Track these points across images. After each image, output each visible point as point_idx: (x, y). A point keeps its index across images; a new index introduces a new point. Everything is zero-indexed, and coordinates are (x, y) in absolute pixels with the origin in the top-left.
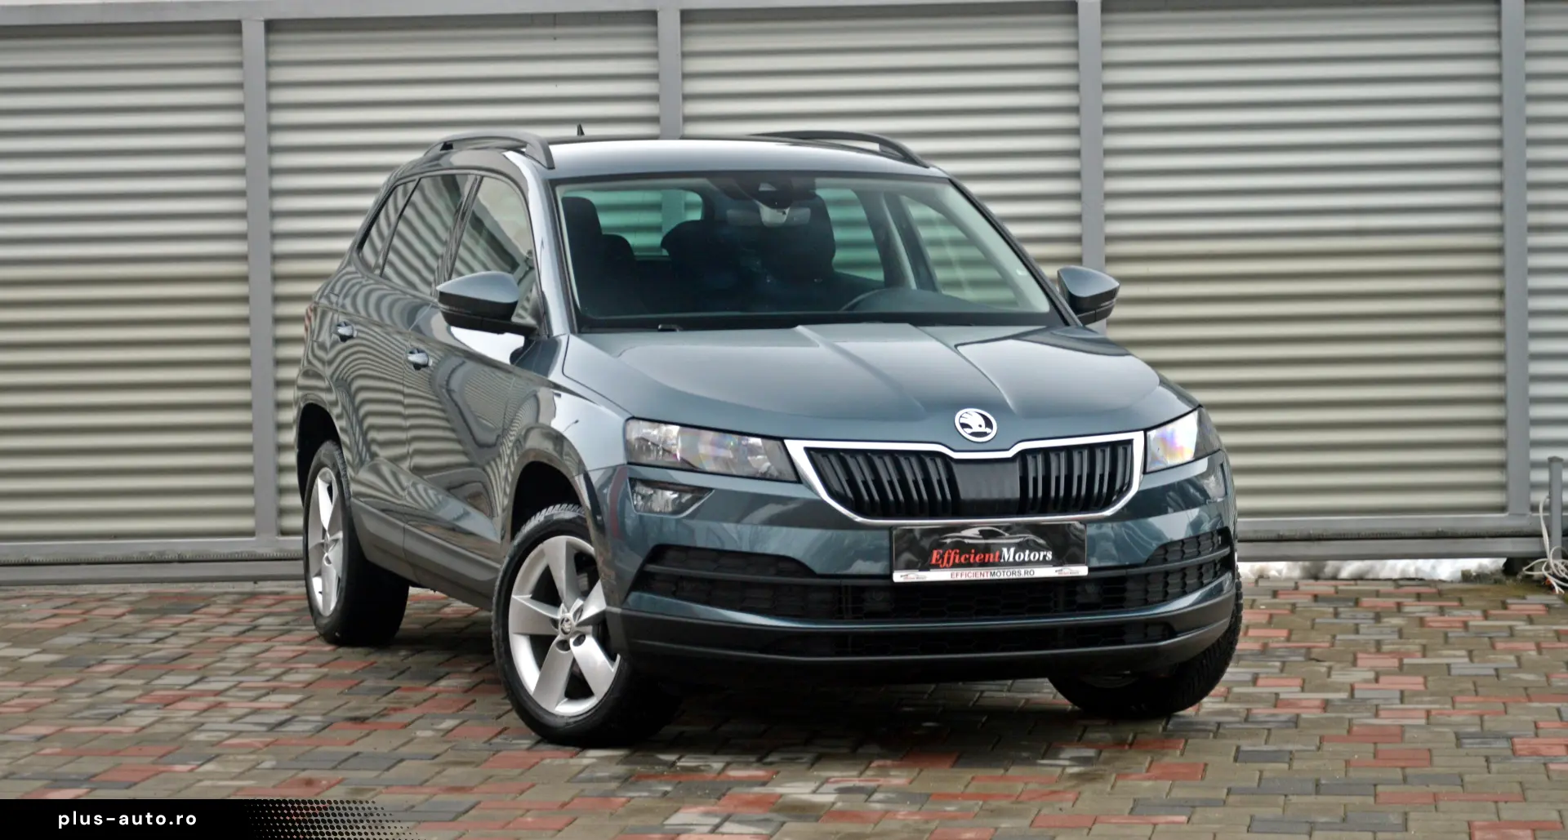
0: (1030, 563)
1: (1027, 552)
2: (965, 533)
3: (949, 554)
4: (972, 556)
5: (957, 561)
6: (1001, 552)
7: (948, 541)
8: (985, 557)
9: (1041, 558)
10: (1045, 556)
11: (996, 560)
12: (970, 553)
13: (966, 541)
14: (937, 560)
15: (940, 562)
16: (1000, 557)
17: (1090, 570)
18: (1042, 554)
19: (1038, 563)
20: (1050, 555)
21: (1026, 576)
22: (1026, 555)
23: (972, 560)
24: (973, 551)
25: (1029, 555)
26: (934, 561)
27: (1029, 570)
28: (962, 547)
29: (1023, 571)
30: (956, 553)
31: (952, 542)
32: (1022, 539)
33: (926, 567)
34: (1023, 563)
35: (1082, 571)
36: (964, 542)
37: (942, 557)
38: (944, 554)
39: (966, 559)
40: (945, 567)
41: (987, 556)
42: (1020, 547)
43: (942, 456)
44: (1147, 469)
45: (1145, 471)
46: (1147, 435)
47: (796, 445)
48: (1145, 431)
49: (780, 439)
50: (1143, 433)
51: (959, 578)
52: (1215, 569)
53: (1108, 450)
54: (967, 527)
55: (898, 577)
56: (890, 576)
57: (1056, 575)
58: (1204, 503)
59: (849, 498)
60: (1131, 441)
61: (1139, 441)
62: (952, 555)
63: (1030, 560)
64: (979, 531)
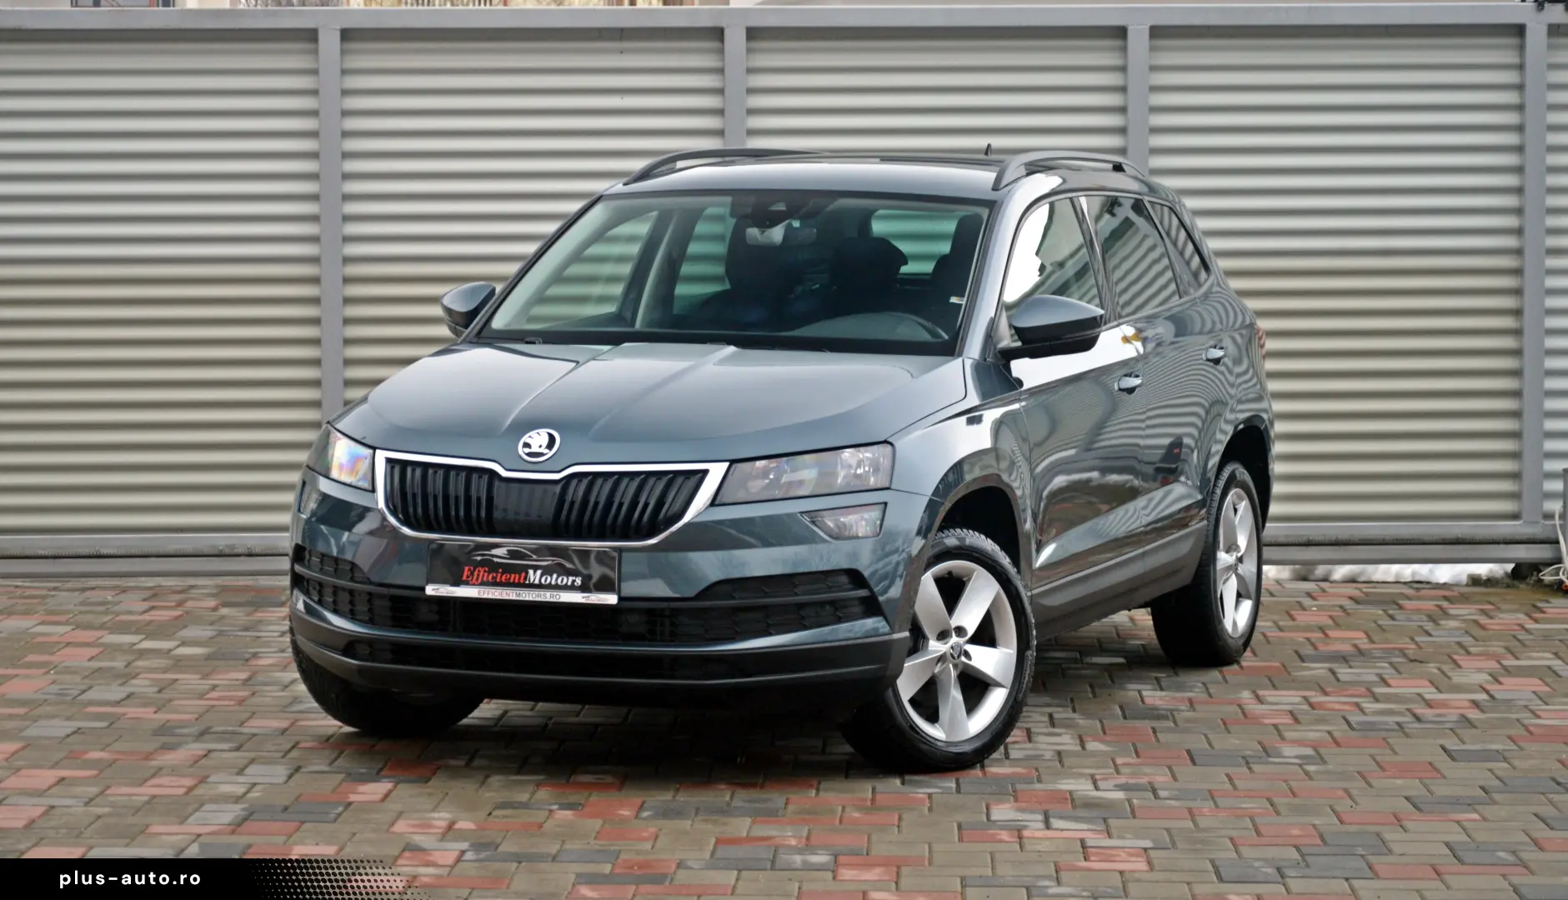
0: (557, 587)
1: (555, 576)
2: (495, 552)
3: (479, 571)
4: (499, 575)
5: (485, 579)
6: (527, 573)
7: (479, 558)
8: (510, 576)
9: (569, 583)
10: (574, 581)
11: (522, 581)
12: (497, 572)
13: (496, 560)
14: (468, 577)
15: (470, 579)
16: (525, 578)
17: (621, 599)
18: (571, 579)
19: (566, 588)
20: (579, 581)
21: (552, 600)
22: (553, 579)
23: (498, 580)
24: (500, 570)
25: (557, 580)
26: (464, 578)
27: (555, 593)
28: (491, 566)
29: (548, 594)
30: (485, 571)
31: (481, 560)
32: (550, 562)
33: (457, 582)
34: (549, 587)
35: (611, 599)
36: (493, 561)
37: (472, 574)
38: (474, 570)
39: (493, 578)
40: (474, 585)
41: (513, 576)
42: (547, 571)
43: (492, 474)
44: (717, 503)
45: (714, 503)
46: (734, 466)
47: (381, 456)
48: (733, 462)
49: (374, 448)
50: (727, 464)
51: (485, 596)
52: (837, 612)
53: (665, 479)
54: (497, 546)
55: (431, 590)
56: (423, 589)
57: (584, 601)
58: (824, 541)
59: (400, 509)
60: (705, 472)
61: (716, 471)
62: (481, 572)
63: (557, 584)
64: (508, 551)
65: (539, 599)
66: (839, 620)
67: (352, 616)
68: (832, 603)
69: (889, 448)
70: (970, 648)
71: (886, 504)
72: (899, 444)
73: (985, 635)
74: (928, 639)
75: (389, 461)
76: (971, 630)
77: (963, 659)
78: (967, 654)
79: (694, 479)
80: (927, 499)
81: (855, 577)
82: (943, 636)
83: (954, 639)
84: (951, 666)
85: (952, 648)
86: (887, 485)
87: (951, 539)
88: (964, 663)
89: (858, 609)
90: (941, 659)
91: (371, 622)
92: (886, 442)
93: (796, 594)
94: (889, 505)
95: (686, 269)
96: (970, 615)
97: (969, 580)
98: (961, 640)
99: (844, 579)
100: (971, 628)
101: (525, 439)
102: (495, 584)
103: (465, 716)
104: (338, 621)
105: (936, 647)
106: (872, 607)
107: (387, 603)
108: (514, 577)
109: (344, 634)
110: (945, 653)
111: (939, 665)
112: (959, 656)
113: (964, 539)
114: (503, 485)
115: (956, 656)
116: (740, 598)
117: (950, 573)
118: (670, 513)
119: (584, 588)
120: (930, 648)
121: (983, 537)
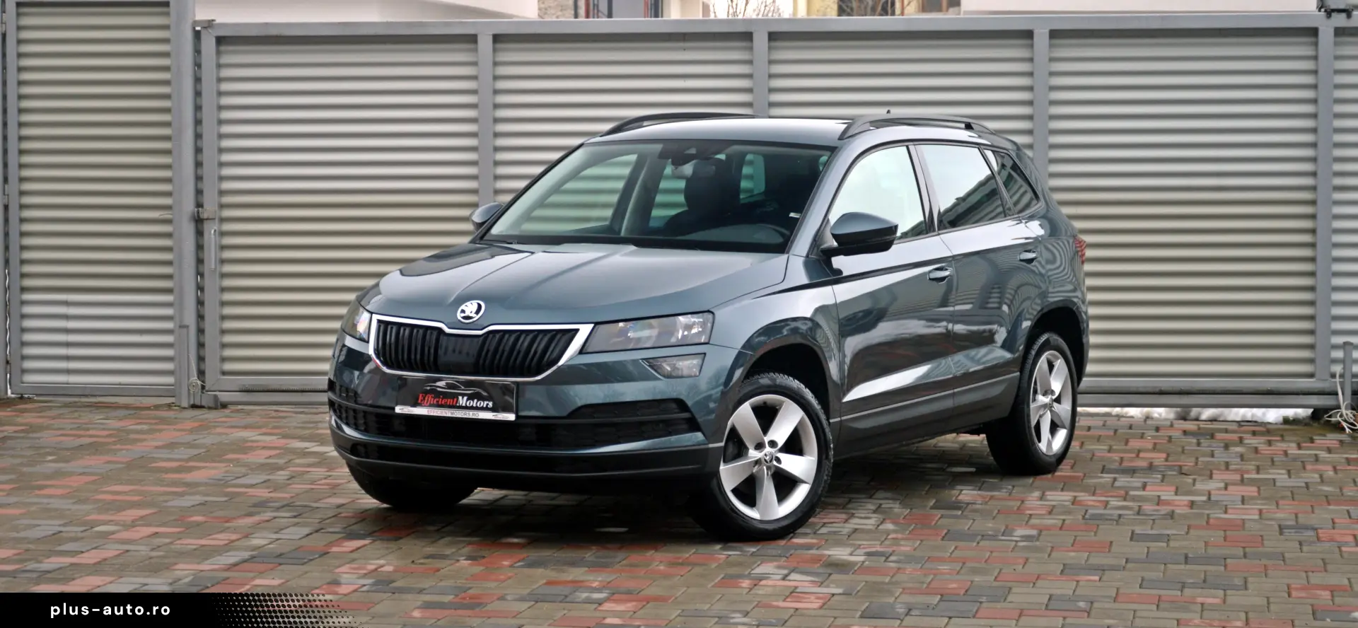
0: (477, 408)
1: (475, 401)
2: (439, 384)
4: (441, 400)
5: (432, 403)
6: (458, 399)
7: (428, 388)
8: (447, 401)
9: (485, 406)
10: (488, 404)
11: (455, 404)
12: (439, 398)
13: (439, 389)
14: (422, 401)
16: (457, 402)
17: (517, 417)
18: (486, 403)
19: (482, 409)
20: (491, 404)
21: (474, 417)
22: (474, 403)
23: (440, 403)
24: (441, 397)
25: (477, 403)
26: (419, 401)
27: (476, 413)
28: (435, 393)
29: (471, 413)
30: (432, 397)
31: (430, 389)
32: (472, 392)
33: (415, 405)
34: (472, 408)
35: (511, 417)
36: (437, 390)
37: (424, 399)
38: (426, 397)
39: (438, 402)
40: (425, 406)
42: (471, 397)
43: (440, 330)
44: (584, 351)
45: (582, 351)
46: (597, 326)
47: (375, 317)
48: (596, 324)
49: (372, 313)
50: (593, 325)
51: (432, 414)
52: (669, 428)
53: (549, 336)
54: (440, 379)
55: (398, 409)
56: (394, 409)
57: (493, 418)
58: (659, 379)
59: (381, 355)
60: (577, 331)
61: (585, 330)
62: (429, 398)
63: (477, 406)
64: (446, 383)
65: (465, 416)
66: (670, 434)
67: (356, 428)
68: (663, 421)
69: (710, 316)
70: (782, 456)
71: (705, 354)
72: (718, 313)
73: (794, 445)
74: (747, 449)
75: (379, 321)
76: (781, 443)
77: (775, 463)
78: (778, 460)
79: (567, 336)
80: (737, 351)
81: (681, 404)
82: (759, 446)
83: (768, 449)
84: (765, 468)
85: (766, 455)
86: (707, 341)
87: (765, 380)
88: (775, 466)
89: (685, 426)
90: (758, 462)
91: (366, 431)
92: (709, 311)
93: (638, 416)
94: (707, 355)
95: (659, 198)
96: (781, 432)
97: (780, 408)
98: (773, 450)
99: (674, 406)
100: (781, 442)
101: (463, 307)
102: (439, 406)
103: (464, 498)
104: (349, 431)
105: (754, 454)
106: (693, 425)
107: (374, 419)
108: (449, 401)
109: (350, 439)
110: (760, 459)
111: (756, 467)
112: (771, 461)
113: (775, 380)
114: (445, 338)
115: (768, 461)
116: (598, 418)
117: (765, 403)
118: (550, 359)
119: (494, 410)
120: (749, 455)
121: (791, 378)
